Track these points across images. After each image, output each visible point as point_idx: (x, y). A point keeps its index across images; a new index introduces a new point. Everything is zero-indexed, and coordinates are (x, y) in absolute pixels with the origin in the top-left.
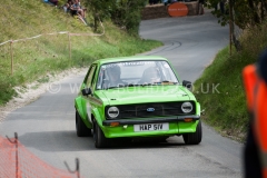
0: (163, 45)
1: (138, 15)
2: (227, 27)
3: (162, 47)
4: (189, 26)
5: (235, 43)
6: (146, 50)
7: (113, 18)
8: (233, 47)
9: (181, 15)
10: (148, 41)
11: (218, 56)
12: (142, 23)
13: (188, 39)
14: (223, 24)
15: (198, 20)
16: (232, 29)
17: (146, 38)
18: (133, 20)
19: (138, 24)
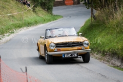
0: (62, 17)
1: (52, 4)
2: (90, 10)
3: (62, 18)
4: (74, 9)
5: (94, 17)
6: (55, 19)
7: (41, 5)
8: (93, 18)
9: (70, 4)
10: (57, 15)
11: (86, 22)
12: (54, 8)
13: (74, 15)
14: (88, 8)
15: (78, 7)
16: (92, 11)
17: (55, 14)
18: (50, 7)
19: (52, 8)
